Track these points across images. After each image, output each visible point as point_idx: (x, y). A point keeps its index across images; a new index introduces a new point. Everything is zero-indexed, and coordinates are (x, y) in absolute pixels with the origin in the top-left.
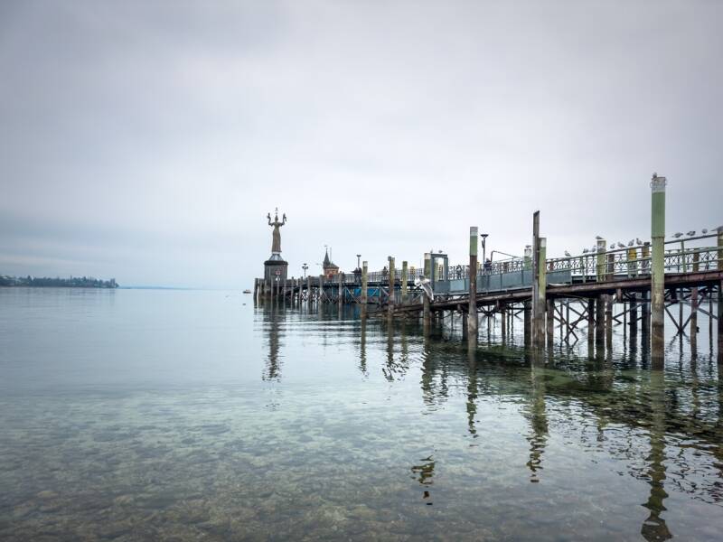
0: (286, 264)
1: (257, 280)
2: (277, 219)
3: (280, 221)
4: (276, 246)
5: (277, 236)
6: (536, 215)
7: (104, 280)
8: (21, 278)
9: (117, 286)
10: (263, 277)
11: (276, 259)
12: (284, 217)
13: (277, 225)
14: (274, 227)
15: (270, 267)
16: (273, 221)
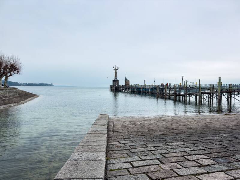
0: (119, 81)
1: (110, 86)
2: (116, 68)
3: (117, 69)
4: (116, 76)
5: (116, 73)
6: (199, 80)
7: (49, 84)
8: (24, 83)
9: (53, 86)
10: (112, 85)
11: (116, 79)
12: (118, 68)
13: (116, 70)
14: (115, 71)
15: (114, 82)
16: (115, 69)
